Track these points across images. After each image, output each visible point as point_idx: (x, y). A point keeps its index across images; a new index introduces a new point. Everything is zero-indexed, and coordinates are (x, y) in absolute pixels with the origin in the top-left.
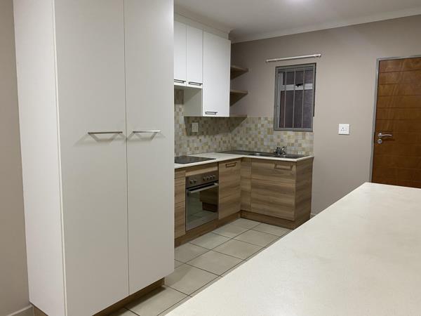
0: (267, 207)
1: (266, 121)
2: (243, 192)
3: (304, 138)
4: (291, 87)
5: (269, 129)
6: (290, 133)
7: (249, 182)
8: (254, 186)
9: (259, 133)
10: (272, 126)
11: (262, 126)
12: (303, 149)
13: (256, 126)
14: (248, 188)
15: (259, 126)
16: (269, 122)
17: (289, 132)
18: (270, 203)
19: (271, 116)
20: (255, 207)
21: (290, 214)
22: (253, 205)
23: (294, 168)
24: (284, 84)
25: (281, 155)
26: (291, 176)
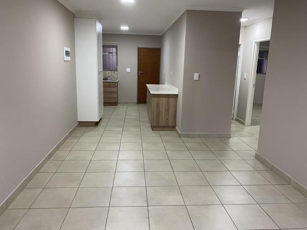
3: (114, 73)
12: (115, 78)
17: (108, 71)
18: (108, 98)
21: (115, 100)
24: (104, 52)
25: (107, 80)
26: (116, 87)
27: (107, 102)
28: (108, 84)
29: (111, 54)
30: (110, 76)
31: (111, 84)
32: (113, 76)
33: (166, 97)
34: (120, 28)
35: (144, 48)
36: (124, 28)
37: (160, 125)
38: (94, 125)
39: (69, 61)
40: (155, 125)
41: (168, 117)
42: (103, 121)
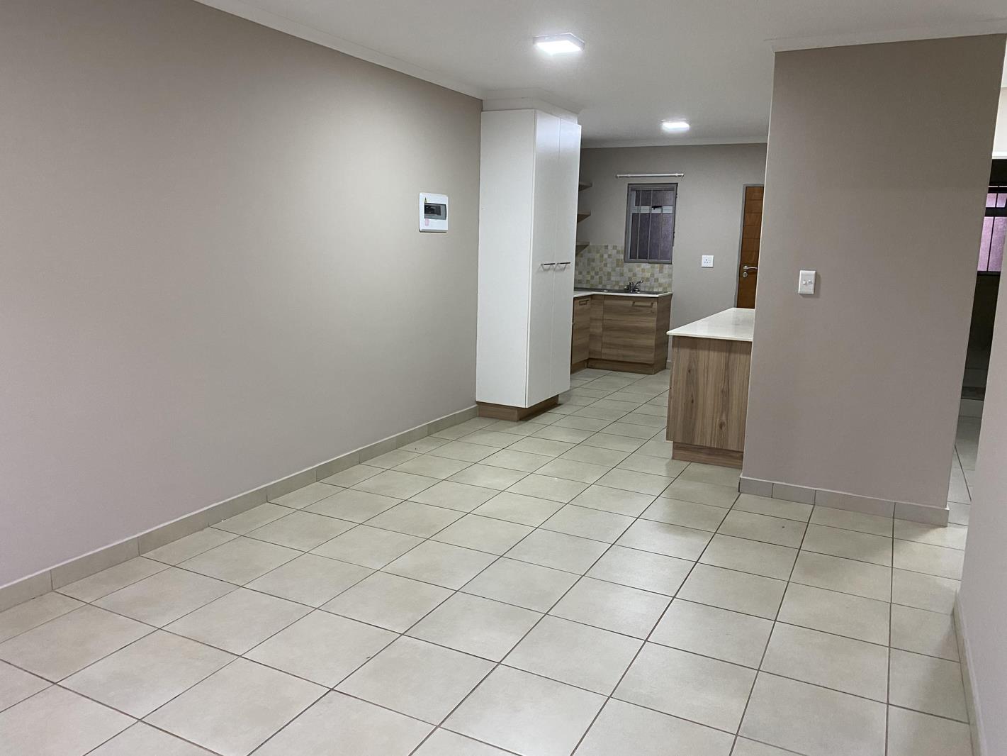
0: (621, 352)
1: (615, 251)
2: (592, 336)
3: (661, 271)
4: (645, 210)
5: (618, 260)
6: (646, 266)
7: (599, 324)
8: (606, 328)
9: (606, 265)
10: (622, 257)
11: (610, 256)
12: (660, 285)
13: (602, 256)
14: (599, 331)
15: (606, 256)
16: (618, 252)
17: (643, 265)
18: (625, 347)
19: (621, 244)
20: (608, 353)
21: (649, 357)
22: (604, 351)
23: (655, 305)
24: (637, 204)
25: (634, 292)
26: (652, 314)
27: (621, 359)
28: (631, 303)
29: (658, 211)
30: (648, 280)
31: (636, 304)
32: (657, 280)
33: (720, 350)
34: (659, 129)
36: (676, 126)
37: (697, 442)
38: (516, 416)
39: (444, 232)
40: (679, 439)
41: (724, 418)
42: (557, 410)
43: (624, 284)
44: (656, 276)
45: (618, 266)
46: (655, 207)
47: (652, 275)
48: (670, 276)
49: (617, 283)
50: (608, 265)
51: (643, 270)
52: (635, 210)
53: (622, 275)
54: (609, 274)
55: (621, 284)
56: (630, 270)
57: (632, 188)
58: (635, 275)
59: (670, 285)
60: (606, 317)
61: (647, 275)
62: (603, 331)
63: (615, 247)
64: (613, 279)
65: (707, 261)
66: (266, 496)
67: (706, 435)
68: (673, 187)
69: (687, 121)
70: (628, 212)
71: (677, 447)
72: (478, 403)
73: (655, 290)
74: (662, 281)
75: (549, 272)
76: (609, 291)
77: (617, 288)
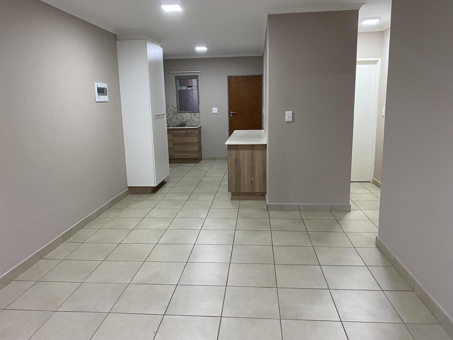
0: (182, 154)
1: (173, 108)
3: (195, 116)
5: (175, 112)
6: (188, 114)
7: (171, 142)
8: (175, 144)
10: (176, 110)
11: (170, 110)
12: (195, 122)
13: (167, 110)
14: (171, 145)
17: (186, 114)
18: (184, 152)
19: (175, 105)
22: (175, 155)
24: (180, 86)
25: (184, 126)
26: (195, 136)
27: (183, 158)
28: (185, 131)
29: (190, 88)
30: (189, 120)
31: (188, 131)
32: (193, 120)
33: (249, 149)
34: (194, 50)
35: (236, 77)
36: (201, 49)
37: (242, 191)
38: (150, 191)
39: (106, 102)
40: (234, 191)
41: (253, 179)
42: (168, 185)
43: (179, 122)
44: (193, 118)
45: (175, 114)
46: (188, 87)
47: (191, 118)
48: (199, 118)
49: (175, 123)
50: (170, 115)
51: (186, 116)
52: (179, 88)
53: (177, 118)
54: (171, 119)
55: (177, 123)
56: (181, 116)
57: (177, 78)
58: (183, 118)
59: (200, 122)
60: (174, 139)
61: (189, 118)
62: (173, 145)
63: (172, 106)
64: (173, 121)
65: (215, 110)
66: (40, 256)
67: (245, 188)
68: (196, 77)
69: (207, 47)
70: (176, 89)
71: (233, 194)
72: (129, 187)
73: (193, 125)
74: (195, 120)
75: (158, 119)
76: (173, 127)
77: (175, 125)
